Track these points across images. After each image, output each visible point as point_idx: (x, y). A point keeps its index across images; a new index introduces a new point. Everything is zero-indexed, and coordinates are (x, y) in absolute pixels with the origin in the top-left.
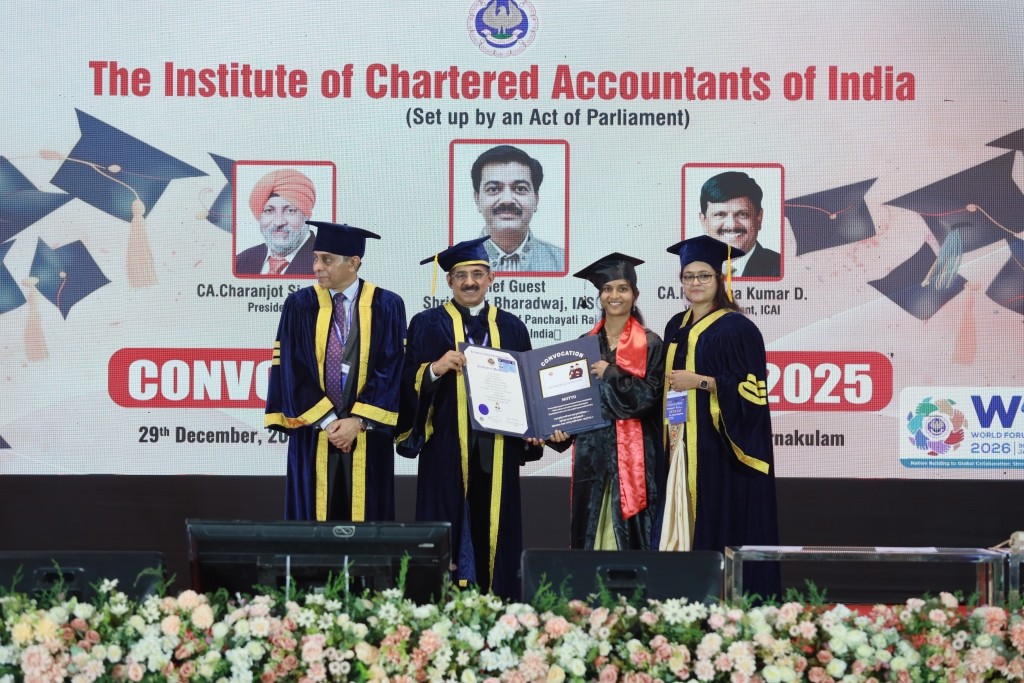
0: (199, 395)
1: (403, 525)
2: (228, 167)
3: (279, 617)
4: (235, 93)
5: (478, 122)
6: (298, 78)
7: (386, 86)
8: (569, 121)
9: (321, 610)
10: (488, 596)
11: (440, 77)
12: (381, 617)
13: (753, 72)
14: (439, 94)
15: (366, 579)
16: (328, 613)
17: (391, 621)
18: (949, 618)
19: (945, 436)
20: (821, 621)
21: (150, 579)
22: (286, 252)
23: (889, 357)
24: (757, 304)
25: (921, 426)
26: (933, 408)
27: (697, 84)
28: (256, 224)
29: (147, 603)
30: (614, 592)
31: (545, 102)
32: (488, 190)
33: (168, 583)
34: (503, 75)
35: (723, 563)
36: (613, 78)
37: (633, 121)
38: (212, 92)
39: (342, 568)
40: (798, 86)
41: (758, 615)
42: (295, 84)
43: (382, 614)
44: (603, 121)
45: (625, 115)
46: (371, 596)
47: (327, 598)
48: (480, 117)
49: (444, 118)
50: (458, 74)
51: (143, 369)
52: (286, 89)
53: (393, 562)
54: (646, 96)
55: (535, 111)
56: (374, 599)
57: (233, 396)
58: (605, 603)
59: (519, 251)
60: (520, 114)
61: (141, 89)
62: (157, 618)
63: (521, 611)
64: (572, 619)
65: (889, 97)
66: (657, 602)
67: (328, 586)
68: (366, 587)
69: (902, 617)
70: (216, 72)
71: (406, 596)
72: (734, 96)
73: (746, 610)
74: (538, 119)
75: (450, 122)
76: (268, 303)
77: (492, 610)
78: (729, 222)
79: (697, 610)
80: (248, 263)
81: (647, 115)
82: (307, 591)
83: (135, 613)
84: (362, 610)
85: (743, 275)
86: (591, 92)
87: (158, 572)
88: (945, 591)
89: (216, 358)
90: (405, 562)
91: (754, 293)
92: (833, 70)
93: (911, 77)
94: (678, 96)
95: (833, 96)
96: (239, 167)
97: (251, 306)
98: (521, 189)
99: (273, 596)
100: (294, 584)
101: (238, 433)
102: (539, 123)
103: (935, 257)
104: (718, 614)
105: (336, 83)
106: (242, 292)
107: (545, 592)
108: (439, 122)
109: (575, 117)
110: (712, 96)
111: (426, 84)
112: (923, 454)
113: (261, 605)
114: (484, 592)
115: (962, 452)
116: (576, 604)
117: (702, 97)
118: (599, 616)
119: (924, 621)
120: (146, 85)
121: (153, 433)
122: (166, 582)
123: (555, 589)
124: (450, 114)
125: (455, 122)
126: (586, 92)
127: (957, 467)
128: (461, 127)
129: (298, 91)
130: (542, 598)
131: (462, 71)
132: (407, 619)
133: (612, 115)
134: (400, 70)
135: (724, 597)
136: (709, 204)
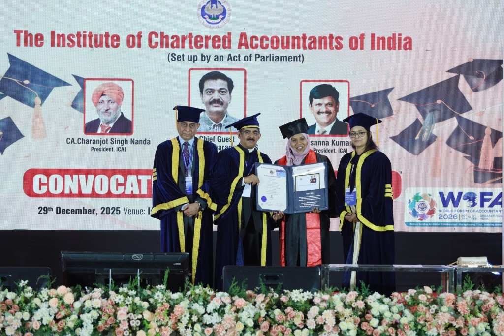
0: (67, 192)
1: (166, 254)
2: (81, 81)
3: (106, 298)
4: (85, 45)
5: (202, 60)
6: (115, 38)
7: (158, 43)
8: (246, 60)
9: (126, 295)
10: (207, 288)
11: (184, 38)
12: (155, 298)
13: (335, 36)
14: (183, 47)
15: (148, 280)
16: (130, 296)
17: (159, 301)
18: (428, 298)
19: (426, 211)
20: (367, 300)
21: (43, 280)
22: (109, 122)
23: (399, 173)
24: (337, 148)
25: (415, 206)
26: (421, 198)
27: (308, 42)
28: (95, 109)
29: (42, 292)
30: (267, 286)
31: (234, 50)
32: (207, 93)
33: (52, 282)
34: (214, 37)
35: (320, 272)
36: (267, 39)
37: (277, 60)
38: (73, 45)
39: (136, 275)
40: (356, 43)
41: (337, 297)
42: (113, 41)
43: (156, 297)
44: (263, 60)
45: (273, 57)
46: (150, 288)
47: (129, 289)
48: (203, 57)
49: (186, 58)
50: (192, 37)
51: (40, 179)
52: (110, 43)
53: (161, 272)
54: (283, 47)
55: (230, 55)
56: (152, 290)
57: (84, 192)
58: (263, 291)
59: (222, 122)
60: (223, 56)
61: (39, 44)
62: (47, 299)
63: (223, 295)
64: (247, 299)
65: (400, 48)
66: (288, 291)
67: (130, 283)
68: (148, 284)
69: (405, 298)
70: (75, 36)
71: (167, 288)
72: (326, 48)
73: (331, 295)
74: (231, 59)
75: (189, 60)
76: (101, 147)
77: (209, 295)
78: (323, 109)
79: (307, 295)
80: (91, 128)
81: (283, 57)
82: (119, 287)
83: (36, 297)
84: (146, 295)
85: (330, 134)
86: (257, 45)
87: (48, 277)
88: (426, 286)
89: (75, 174)
90: (167, 272)
91: (335, 142)
92: (373, 36)
93: (410, 39)
94: (299, 48)
95: (373, 48)
96: (86, 81)
97: (92, 148)
98: (223, 92)
99: (103, 288)
100: (113, 282)
101: (86, 210)
102: (232, 60)
103: (421, 125)
104: (318, 297)
105: (134, 41)
106: (88, 142)
107: (234, 286)
108: (183, 60)
109: (249, 57)
110: (315, 48)
111: (178, 42)
112: (416, 220)
113: (97, 293)
114: (205, 286)
115: (435, 218)
116: (249, 292)
117: (310, 48)
118: (260, 298)
119: (416, 300)
120: (41, 41)
121: (45, 210)
122: (51, 282)
123: (239, 285)
124: (189, 56)
125: (191, 60)
126: (254, 46)
127: (432, 226)
128: (194, 62)
129: (115, 44)
130: (233, 289)
131: (194, 35)
132: (168, 299)
133: (267, 57)
134: (164, 35)
135: (321, 288)
136: (314, 99)
